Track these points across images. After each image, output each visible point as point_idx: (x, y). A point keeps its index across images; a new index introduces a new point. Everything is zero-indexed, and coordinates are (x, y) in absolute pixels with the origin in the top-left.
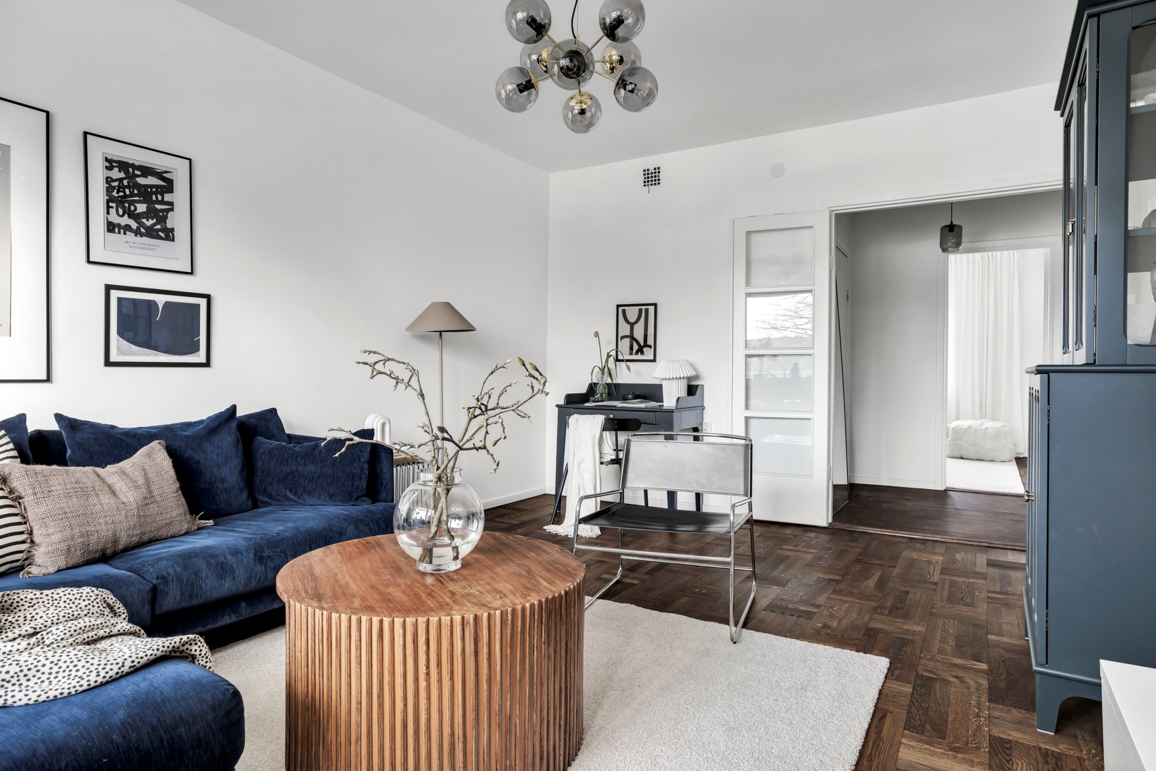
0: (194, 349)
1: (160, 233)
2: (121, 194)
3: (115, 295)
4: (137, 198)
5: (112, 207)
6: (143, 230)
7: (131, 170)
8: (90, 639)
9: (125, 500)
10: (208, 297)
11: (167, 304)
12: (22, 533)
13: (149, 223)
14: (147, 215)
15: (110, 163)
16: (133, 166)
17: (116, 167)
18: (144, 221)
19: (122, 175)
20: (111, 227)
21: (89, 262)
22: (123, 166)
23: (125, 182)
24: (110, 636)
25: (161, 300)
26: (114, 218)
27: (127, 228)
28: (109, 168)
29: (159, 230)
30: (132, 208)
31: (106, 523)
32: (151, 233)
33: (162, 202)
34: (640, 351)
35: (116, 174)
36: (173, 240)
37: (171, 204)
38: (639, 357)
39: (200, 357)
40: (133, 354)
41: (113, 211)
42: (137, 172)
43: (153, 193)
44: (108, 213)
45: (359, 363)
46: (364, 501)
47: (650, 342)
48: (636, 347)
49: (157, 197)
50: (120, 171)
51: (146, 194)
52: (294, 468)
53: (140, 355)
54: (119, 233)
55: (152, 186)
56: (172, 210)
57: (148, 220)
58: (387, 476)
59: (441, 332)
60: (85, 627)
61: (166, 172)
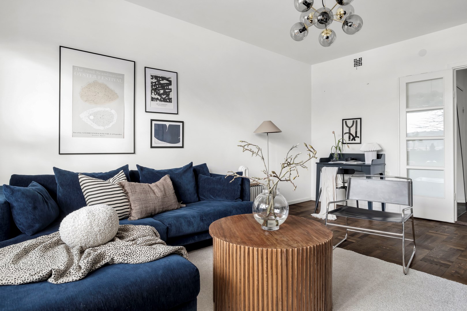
0: (178, 141)
1: (167, 100)
2: (156, 87)
3: (154, 122)
4: (160, 88)
5: (153, 92)
6: (162, 99)
7: (158, 78)
8: (150, 244)
9: (158, 196)
10: (183, 122)
11: (170, 125)
12: (128, 205)
13: (164, 97)
14: (163, 94)
15: (153, 77)
16: (159, 77)
17: (154, 78)
18: (163, 96)
19: (156, 81)
20: (153, 99)
21: (146, 112)
22: (156, 77)
23: (157, 83)
24: (156, 244)
25: (168, 124)
26: (154, 96)
27: (157, 99)
28: (152, 79)
29: (167, 99)
30: (159, 92)
31: (152, 204)
32: (165, 100)
33: (168, 89)
34: (354, 139)
35: (154, 80)
36: (172, 102)
37: (171, 89)
38: (353, 142)
39: (180, 144)
40: (159, 143)
41: (153, 93)
42: (161, 79)
43: (165, 86)
44: (152, 94)
45: (239, 146)
46: (239, 200)
47: (358, 135)
48: (351, 137)
49: (166, 87)
50: (155, 79)
51: (163, 86)
52: (213, 186)
53: (161, 144)
54: (155, 101)
55: (165, 84)
56: (171, 91)
57: (164, 96)
58: (247, 190)
59: (267, 133)
60: (148, 239)
61: (169, 78)
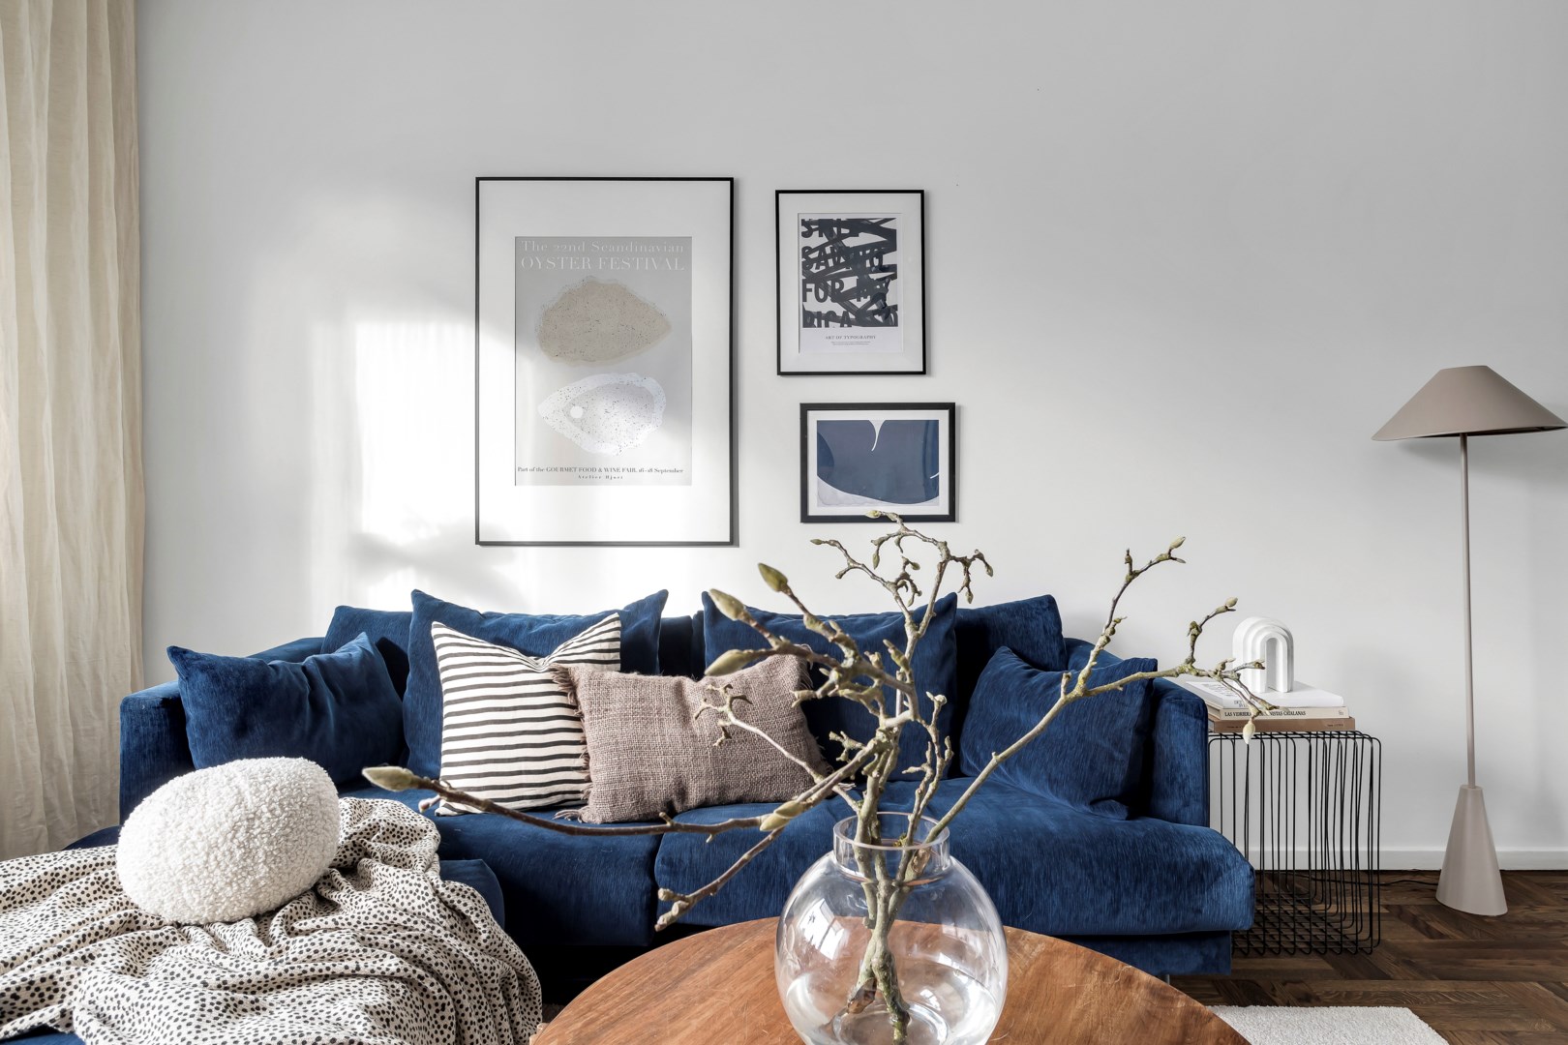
0: (931, 492)
1: (877, 317)
2: (822, 268)
3: (814, 417)
4: (844, 270)
5: (810, 290)
6: (852, 316)
7: (835, 229)
10: (951, 408)
11: (887, 424)
13: (859, 304)
14: (857, 293)
15: (808, 227)
16: (840, 223)
17: (815, 230)
18: (854, 301)
19: (824, 240)
20: (809, 319)
21: (780, 373)
22: (825, 226)
23: (828, 250)
25: (877, 418)
26: (813, 306)
27: (831, 317)
28: (806, 235)
29: (875, 312)
30: (837, 286)
32: (863, 319)
33: (882, 269)
35: (816, 240)
36: (896, 324)
37: (893, 268)
39: (940, 506)
40: (840, 503)
41: (811, 296)
42: (845, 231)
43: (865, 257)
44: (805, 299)
49: (872, 262)
50: (821, 236)
51: (854, 259)
53: (849, 504)
54: (819, 326)
55: (864, 248)
56: (894, 277)
57: (859, 300)
61: (886, 220)
